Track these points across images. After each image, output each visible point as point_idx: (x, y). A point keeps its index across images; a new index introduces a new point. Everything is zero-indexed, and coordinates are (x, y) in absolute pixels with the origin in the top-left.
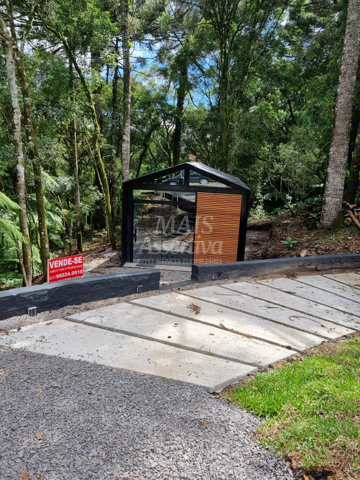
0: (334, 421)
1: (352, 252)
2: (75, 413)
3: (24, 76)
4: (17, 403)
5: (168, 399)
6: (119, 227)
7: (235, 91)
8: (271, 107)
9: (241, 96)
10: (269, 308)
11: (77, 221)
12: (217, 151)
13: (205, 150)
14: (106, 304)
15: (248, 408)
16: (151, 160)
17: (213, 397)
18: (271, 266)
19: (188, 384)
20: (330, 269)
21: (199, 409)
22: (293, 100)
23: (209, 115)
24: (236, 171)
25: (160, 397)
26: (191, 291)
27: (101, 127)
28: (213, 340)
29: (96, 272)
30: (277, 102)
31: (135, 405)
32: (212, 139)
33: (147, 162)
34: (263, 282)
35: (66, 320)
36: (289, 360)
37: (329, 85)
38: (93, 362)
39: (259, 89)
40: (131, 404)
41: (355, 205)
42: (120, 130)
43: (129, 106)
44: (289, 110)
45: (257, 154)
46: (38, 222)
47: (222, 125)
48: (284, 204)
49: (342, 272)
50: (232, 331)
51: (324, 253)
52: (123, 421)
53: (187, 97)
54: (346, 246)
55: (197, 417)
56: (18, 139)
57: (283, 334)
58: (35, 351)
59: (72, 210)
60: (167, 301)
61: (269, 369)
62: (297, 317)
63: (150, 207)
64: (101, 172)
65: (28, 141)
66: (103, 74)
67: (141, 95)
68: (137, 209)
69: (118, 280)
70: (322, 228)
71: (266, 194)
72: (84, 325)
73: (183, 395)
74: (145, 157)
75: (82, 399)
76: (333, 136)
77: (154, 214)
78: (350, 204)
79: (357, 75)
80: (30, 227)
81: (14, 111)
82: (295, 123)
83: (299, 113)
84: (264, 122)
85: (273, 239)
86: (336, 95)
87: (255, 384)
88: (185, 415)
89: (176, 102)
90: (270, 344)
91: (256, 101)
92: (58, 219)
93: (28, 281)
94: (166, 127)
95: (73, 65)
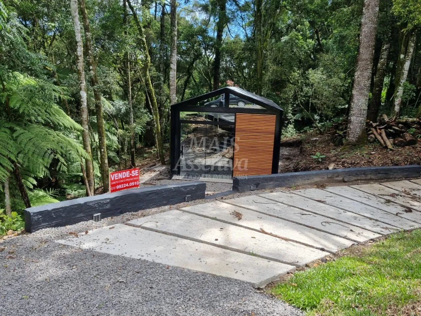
0: (369, 314)
1: (375, 166)
2: (140, 305)
3: (86, 13)
4: (90, 295)
5: (219, 293)
6: (168, 145)
7: (269, 24)
8: (301, 37)
9: (273, 28)
10: (303, 214)
11: (130, 140)
12: (253, 77)
13: (241, 76)
14: (159, 211)
15: (290, 302)
16: (194, 86)
17: (258, 291)
18: (303, 178)
19: (236, 280)
20: (356, 180)
21: (247, 302)
22: (320, 30)
23: (245, 45)
24: (270, 94)
25: (212, 292)
26: (233, 200)
27: (151, 57)
28: (255, 243)
29: (148, 184)
30: (306, 32)
31: (191, 298)
32: (248, 66)
33: (190, 88)
34: (296, 192)
35: (126, 224)
36: (324, 260)
37: (353, 16)
38: (152, 261)
39: (290, 21)
40: (187, 297)
41: (378, 123)
42: (167, 59)
43: (176, 38)
44: (317, 40)
45: (288, 79)
46: (98, 140)
47: (257, 53)
48: (313, 123)
49: (367, 183)
50: (271, 234)
51: (350, 166)
52: (181, 311)
53: (226, 29)
54: (369, 160)
55: (245, 309)
56: (81, 69)
57: (317, 238)
58: (101, 251)
59: (127, 130)
60: (213, 209)
61: (306, 268)
62: (328, 223)
63: (194, 127)
64: (151, 97)
65: (90, 70)
66: (152, 10)
67: (185, 28)
68: (182, 129)
69: (169, 190)
70: (347, 144)
71: (296, 114)
72: (142, 229)
73: (232, 290)
74: (189, 83)
75: (145, 293)
76: (358, 62)
77: (198, 133)
78: (373, 122)
79: (379, 7)
80: (92, 145)
81: (78, 44)
82: (322, 51)
83: (326, 42)
84: (295, 50)
85: (303, 155)
86: (360, 25)
87: (295, 281)
88: (235, 307)
89: (216, 34)
90: (305, 246)
91: (287, 32)
92: (115, 138)
93: (91, 191)
94: (207, 57)
95: (127, 4)
